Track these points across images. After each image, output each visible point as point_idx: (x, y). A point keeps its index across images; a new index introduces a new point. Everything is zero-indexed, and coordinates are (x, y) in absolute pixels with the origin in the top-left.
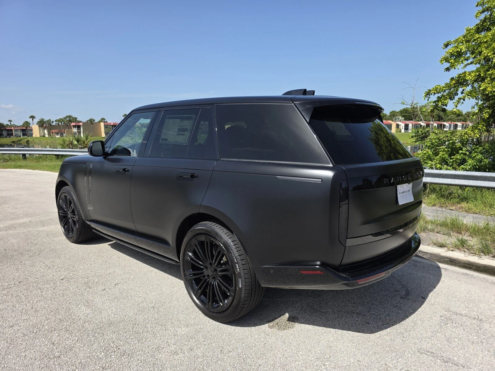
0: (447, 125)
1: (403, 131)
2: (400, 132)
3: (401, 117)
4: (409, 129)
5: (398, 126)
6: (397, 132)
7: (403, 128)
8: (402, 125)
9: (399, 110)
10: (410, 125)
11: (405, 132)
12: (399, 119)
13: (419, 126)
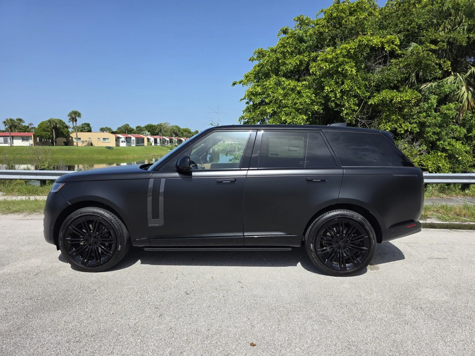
0: (183, 140)
1: (153, 144)
2: (151, 145)
3: (147, 132)
4: (158, 143)
5: (148, 139)
6: (149, 145)
7: (153, 142)
8: (152, 139)
9: (144, 126)
10: (158, 140)
11: (155, 145)
12: (146, 133)
13: (165, 140)
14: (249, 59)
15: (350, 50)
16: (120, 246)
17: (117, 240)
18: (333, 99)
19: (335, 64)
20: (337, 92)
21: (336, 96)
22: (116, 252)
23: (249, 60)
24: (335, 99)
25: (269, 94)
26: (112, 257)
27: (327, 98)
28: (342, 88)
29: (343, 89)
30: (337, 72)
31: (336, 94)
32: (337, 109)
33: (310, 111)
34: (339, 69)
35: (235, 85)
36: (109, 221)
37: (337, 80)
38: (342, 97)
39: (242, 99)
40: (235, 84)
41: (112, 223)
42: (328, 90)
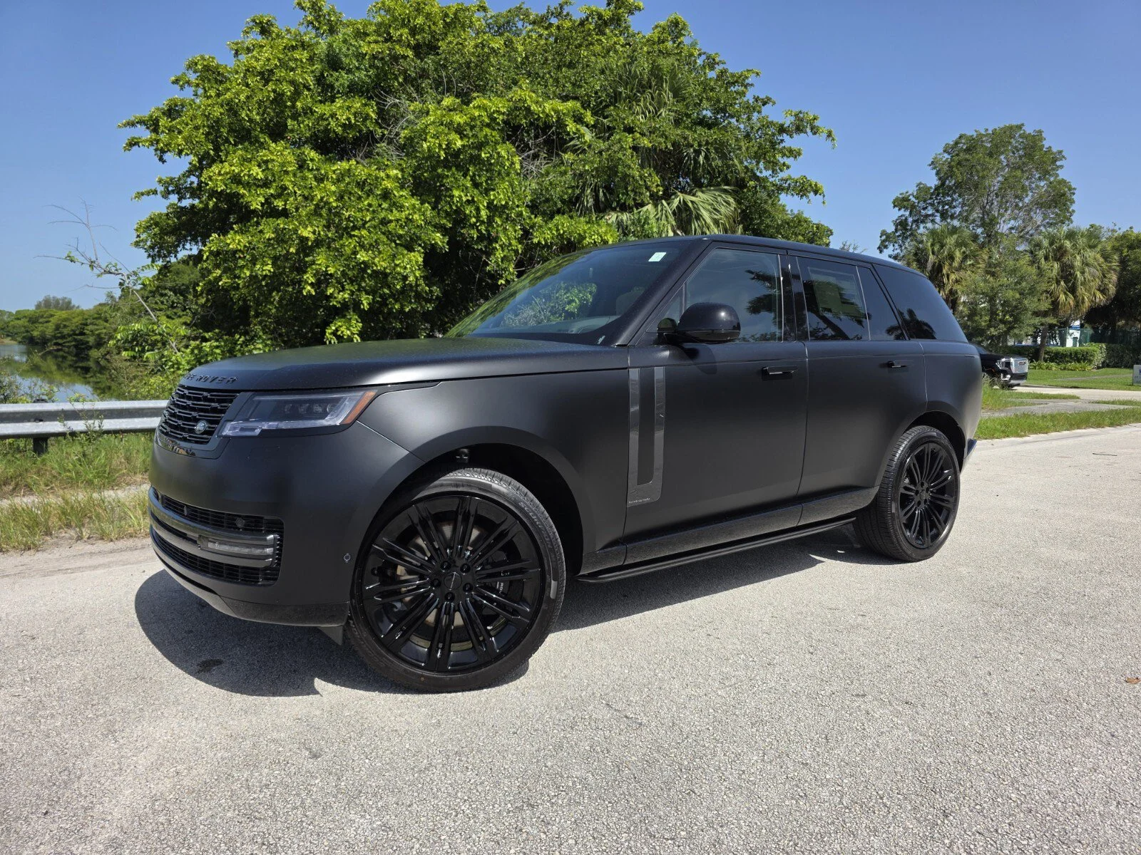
14: (173, 78)
15: (495, 115)
16: (553, 583)
17: (542, 565)
18: (474, 220)
19: (471, 140)
20: (481, 206)
21: (478, 216)
22: (544, 606)
23: (173, 83)
24: (477, 222)
25: (286, 188)
26: (531, 625)
27: (459, 219)
28: (492, 197)
29: (493, 200)
30: (475, 160)
31: (478, 209)
32: (480, 247)
33: (420, 245)
34: (483, 155)
35: (135, 148)
36: (512, 504)
37: (477, 178)
38: (490, 220)
39: (143, 194)
40: (137, 144)
41: (521, 509)
42: (460, 197)
